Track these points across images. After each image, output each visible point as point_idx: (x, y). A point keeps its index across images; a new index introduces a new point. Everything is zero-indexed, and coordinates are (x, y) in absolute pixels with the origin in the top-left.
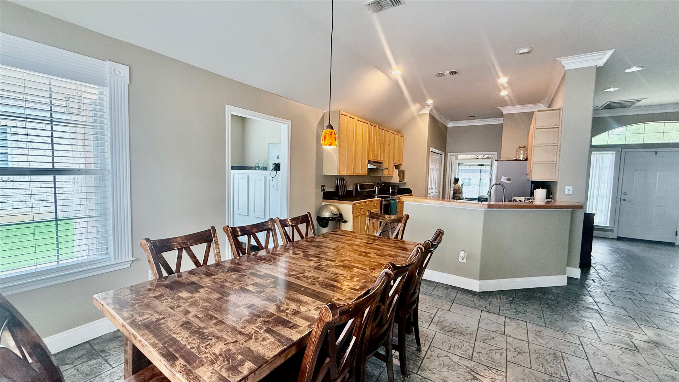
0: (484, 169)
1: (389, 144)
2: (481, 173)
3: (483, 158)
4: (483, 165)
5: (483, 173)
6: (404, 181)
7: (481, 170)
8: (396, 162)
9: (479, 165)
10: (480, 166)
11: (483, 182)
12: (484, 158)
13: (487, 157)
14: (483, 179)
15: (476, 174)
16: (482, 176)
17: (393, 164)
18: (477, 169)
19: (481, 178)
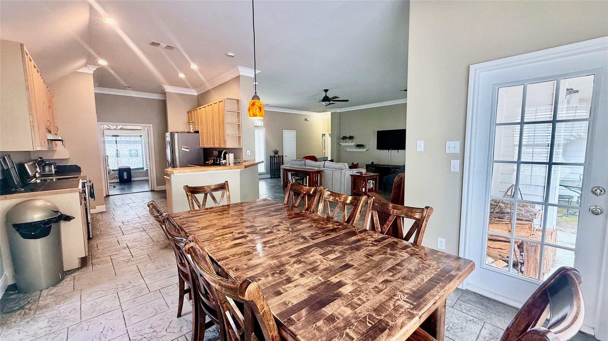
0: (119, 140)
2: (116, 143)
3: (115, 129)
4: (118, 136)
5: (119, 144)
7: (116, 141)
9: (113, 136)
10: (115, 137)
11: (120, 153)
12: (117, 128)
13: (120, 128)
14: (120, 150)
15: (111, 145)
16: (118, 147)
18: (111, 139)
19: (118, 149)
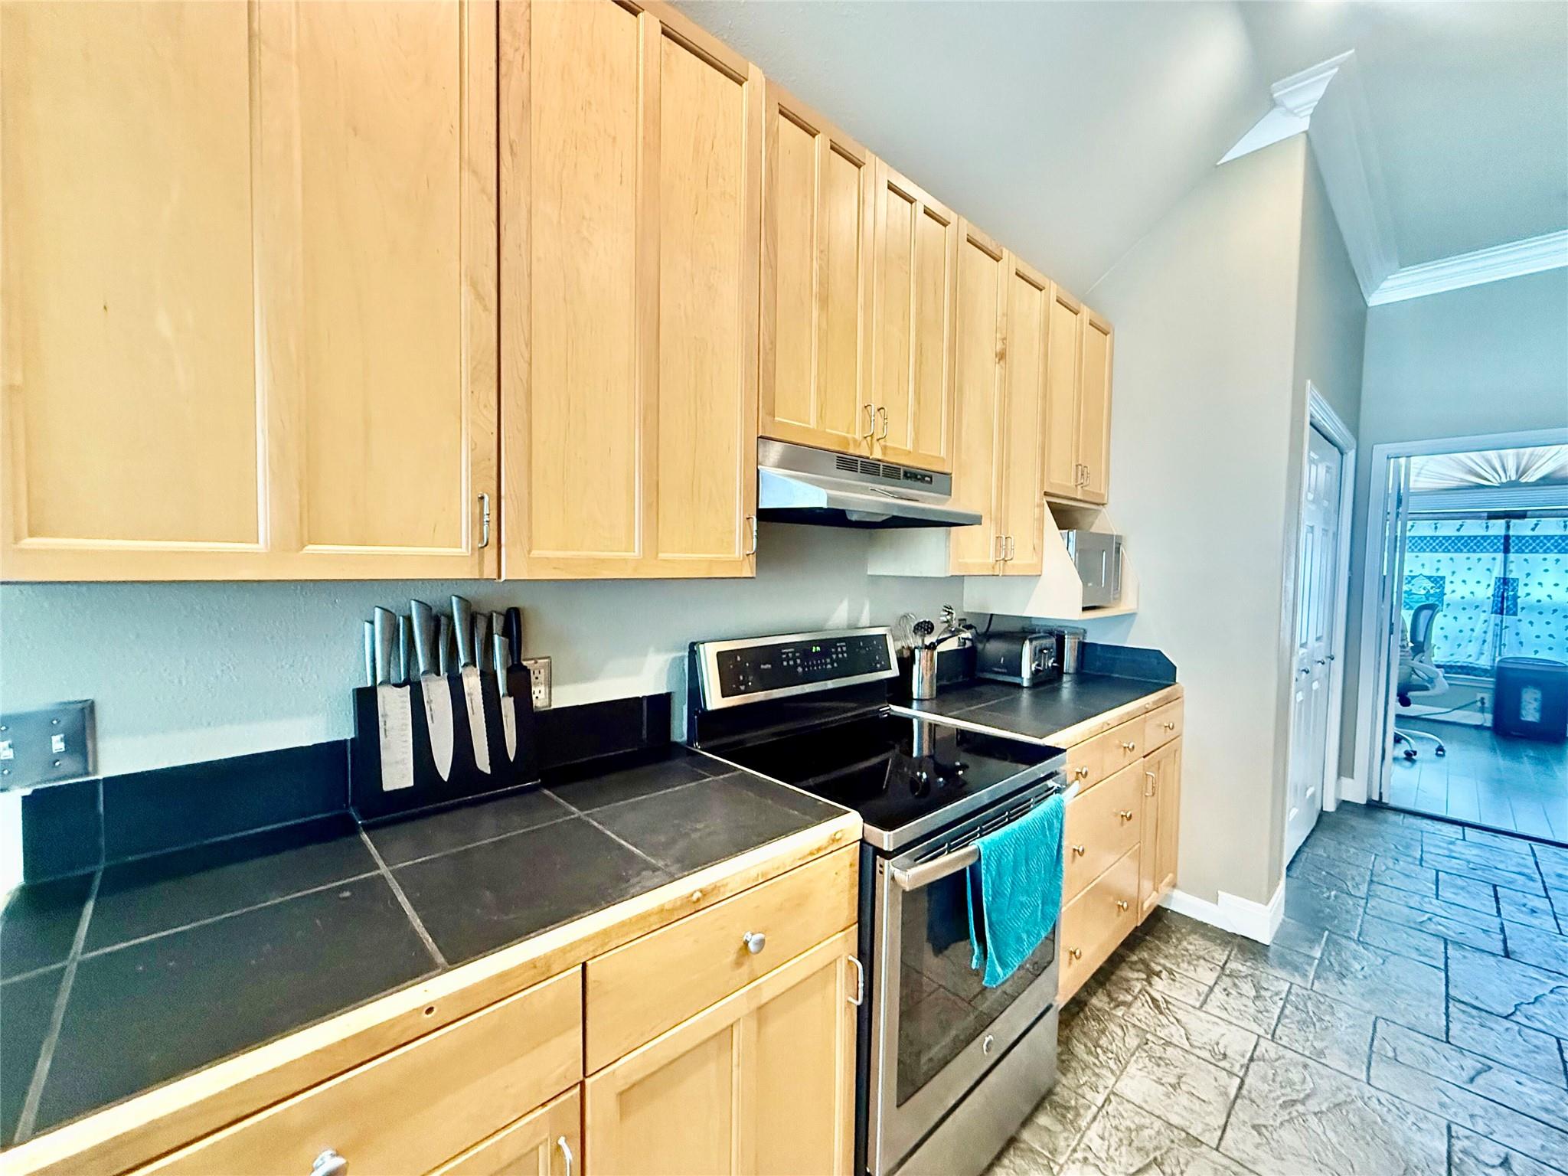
0: (1526, 532)
1: (999, 347)
2: (1507, 549)
4: (1521, 515)
5: (1520, 551)
6: (1118, 599)
7: (1507, 537)
8: (1064, 483)
9: (1494, 516)
10: (1503, 522)
11: (1521, 595)
12: (1523, 480)
14: (1523, 581)
16: (1511, 566)
17: (1038, 497)
18: (1481, 533)
19: (1510, 576)
